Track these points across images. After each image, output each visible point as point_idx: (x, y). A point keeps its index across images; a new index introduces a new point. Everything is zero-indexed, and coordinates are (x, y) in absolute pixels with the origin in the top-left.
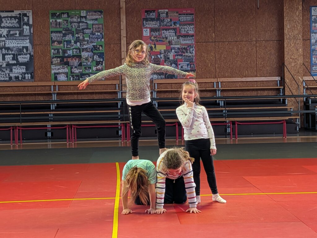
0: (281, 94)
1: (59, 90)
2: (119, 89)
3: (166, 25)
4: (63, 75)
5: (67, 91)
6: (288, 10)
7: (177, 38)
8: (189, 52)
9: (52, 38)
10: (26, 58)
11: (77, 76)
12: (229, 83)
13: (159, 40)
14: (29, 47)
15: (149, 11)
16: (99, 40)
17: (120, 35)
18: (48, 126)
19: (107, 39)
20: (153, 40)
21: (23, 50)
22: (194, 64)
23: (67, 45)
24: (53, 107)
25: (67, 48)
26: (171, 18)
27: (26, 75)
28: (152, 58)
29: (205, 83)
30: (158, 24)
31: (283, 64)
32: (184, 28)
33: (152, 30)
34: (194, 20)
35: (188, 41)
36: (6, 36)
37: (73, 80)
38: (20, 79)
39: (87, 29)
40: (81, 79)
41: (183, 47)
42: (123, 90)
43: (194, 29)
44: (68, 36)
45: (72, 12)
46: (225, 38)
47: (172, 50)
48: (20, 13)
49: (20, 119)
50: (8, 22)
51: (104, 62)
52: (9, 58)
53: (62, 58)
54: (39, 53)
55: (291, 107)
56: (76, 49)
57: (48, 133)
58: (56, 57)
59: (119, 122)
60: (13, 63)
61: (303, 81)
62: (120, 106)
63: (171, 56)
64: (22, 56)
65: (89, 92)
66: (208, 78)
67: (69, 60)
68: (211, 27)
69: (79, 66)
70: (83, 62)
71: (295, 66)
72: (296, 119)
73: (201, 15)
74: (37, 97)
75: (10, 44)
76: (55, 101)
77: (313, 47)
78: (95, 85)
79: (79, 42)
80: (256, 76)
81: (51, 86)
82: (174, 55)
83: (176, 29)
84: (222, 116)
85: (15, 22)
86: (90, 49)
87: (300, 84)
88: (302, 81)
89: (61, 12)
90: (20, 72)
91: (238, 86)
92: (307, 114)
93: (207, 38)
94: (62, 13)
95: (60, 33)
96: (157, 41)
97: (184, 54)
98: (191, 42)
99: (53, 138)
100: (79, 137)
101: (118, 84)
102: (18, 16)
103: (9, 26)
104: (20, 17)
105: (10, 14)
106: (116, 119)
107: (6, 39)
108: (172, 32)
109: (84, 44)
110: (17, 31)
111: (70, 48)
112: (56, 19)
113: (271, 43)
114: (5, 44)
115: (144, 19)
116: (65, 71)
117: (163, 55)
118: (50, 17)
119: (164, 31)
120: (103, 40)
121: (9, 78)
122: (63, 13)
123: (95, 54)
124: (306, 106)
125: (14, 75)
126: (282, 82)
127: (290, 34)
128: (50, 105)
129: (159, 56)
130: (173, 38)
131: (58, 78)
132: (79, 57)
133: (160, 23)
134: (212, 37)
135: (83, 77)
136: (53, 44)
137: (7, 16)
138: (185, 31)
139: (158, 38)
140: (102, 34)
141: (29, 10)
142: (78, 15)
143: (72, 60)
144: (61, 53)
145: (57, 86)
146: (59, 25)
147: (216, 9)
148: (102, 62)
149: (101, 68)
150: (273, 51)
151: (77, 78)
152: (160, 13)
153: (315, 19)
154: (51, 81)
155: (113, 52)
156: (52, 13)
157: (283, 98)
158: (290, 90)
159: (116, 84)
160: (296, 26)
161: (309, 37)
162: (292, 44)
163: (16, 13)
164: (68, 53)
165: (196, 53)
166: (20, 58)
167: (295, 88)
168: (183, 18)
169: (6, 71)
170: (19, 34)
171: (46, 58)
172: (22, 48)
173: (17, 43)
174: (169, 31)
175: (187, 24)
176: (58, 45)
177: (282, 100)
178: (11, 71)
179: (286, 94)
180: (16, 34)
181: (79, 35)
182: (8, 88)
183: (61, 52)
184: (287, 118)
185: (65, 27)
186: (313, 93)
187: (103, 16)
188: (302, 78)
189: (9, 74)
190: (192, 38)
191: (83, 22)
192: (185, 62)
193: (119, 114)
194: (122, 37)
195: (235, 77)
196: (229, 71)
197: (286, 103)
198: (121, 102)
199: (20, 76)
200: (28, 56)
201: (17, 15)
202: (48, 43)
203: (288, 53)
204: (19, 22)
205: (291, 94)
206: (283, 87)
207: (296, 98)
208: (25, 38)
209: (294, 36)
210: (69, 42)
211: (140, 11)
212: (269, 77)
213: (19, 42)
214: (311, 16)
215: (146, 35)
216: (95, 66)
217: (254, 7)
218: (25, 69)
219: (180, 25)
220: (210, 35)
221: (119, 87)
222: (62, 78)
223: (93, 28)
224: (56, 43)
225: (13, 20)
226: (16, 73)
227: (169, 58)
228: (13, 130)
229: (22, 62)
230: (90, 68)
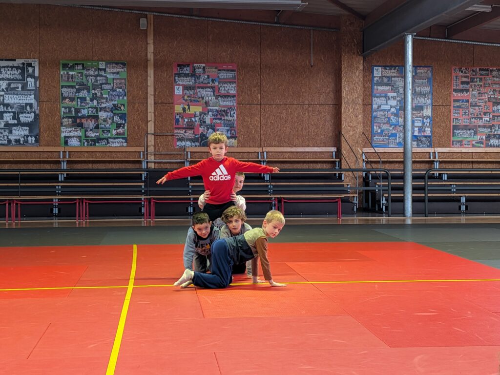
0: (337, 168)
1: (69, 157)
2: (144, 157)
3: (202, 83)
4: (75, 139)
5: (79, 158)
6: (346, 70)
7: (216, 98)
8: (229, 115)
9: (62, 94)
10: (29, 117)
11: (92, 140)
12: (276, 153)
13: (194, 100)
14: (33, 104)
15: (182, 65)
16: (121, 97)
17: (147, 93)
18: (54, 201)
19: (131, 97)
20: (186, 100)
21: (26, 107)
22: (234, 130)
23: (81, 103)
24: (61, 178)
25: (80, 106)
26: (209, 74)
27: (30, 138)
28: (184, 121)
29: (248, 152)
30: (193, 81)
31: (340, 132)
32: (224, 87)
33: (186, 88)
34: (237, 78)
35: (229, 103)
36: (5, 90)
37: (87, 145)
38: (22, 142)
39: (106, 84)
40: (97, 144)
41: (223, 109)
42: (149, 158)
43: (235, 88)
44: (82, 92)
45: (88, 64)
46: (273, 100)
47: (209, 112)
48: (24, 62)
49: (18, 192)
50: (8, 72)
51: (126, 124)
52: (8, 117)
53: (75, 118)
54: (46, 112)
55: (348, 183)
56: (92, 108)
57: (54, 209)
58: (67, 117)
59: (143, 197)
60: (13, 123)
61: (363, 152)
62: (145, 178)
63: (208, 119)
64: (24, 115)
65: (107, 161)
66: (251, 147)
67: (83, 121)
68: (255, 87)
69: (95, 128)
70: (101, 124)
71: (353, 135)
72: (354, 197)
73: (244, 72)
74: (42, 165)
75: (10, 99)
76: (64, 170)
77: (375, 114)
78: (115, 152)
79: (96, 99)
80: (308, 146)
81: (60, 152)
82: (211, 119)
83: (214, 87)
84: (266, 192)
85: (16, 73)
86: (109, 108)
87: (359, 156)
88: (361, 153)
89: (74, 63)
90: (21, 135)
91: (287, 157)
92: (367, 192)
93: (251, 99)
94: (76, 64)
95: (72, 88)
96: (191, 101)
97: (223, 118)
98: (232, 104)
99: (60, 215)
100: (92, 215)
101: (143, 152)
102: (21, 66)
103: (9, 77)
104: (23, 68)
105: (10, 63)
106: (140, 193)
107: (6, 94)
108: (209, 91)
109: (102, 103)
110: (20, 84)
111: (85, 106)
112: (68, 71)
113: (327, 107)
114: (3, 99)
115: (175, 74)
116: (78, 134)
117: (198, 118)
118: (61, 68)
119: (200, 90)
120: (125, 98)
121: (8, 141)
122: (78, 64)
123: (115, 114)
124: (366, 181)
125: (14, 138)
126: (339, 153)
127: (348, 97)
128: (58, 175)
129: (193, 119)
130: (210, 98)
131: (69, 143)
132: (96, 118)
133: (195, 80)
134: (257, 98)
135: (100, 141)
136: (64, 101)
137: (7, 65)
138: (225, 90)
139: (193, 98)
140: (125, 91)
141: (34, 58)
142: (95, 68)
143: (87, 121)
144: (73, 112)
145: (67, 153)
146: (72, 78)
147: (263, 65)
148: (124, 124)
149: (122, 132)
150: (328, 117)
151: (93, 143)
152: (196, 68)
153: (377, 81)
154: (59, 146)
155: (138, 113)
156: (63, 64)
157: (339, 172)
158: (348, 163)
159: (140, 152)
160: (355, 88)
161: (370, 101)
162: (350, 109)
163: (19, 62)
164: (81, 112)
165: (237, 117)
166: (22, 117)
167: (353, 160)
168: (223, 75)
169: (4, 133)
170: (21, 88)
171: (54, 118)
172: (24, 105)
173: (18, 99)
174: (207, 90)
175: (228, 82)
176: (70, 103)
177: (337, 175)
178: (11, 132)
179: (342, 168)
180: (18, 88)
181: (96, 92)
182: (6, 153)
183: (73, 110)
184: (343, 196)
185: (79, 80)
186: (373, 167)
187: (125, 69)
188: (362, 150)
189: (8, 137)
190: (233, 99)
191: (101, 76)
192: (224, 127)
193: (143, 187)
194: (149, 95)
195: (284, 147)
196: (276, 139)
197: (343, 179)
198: (145, 173)
199: (22, 139)
200: (33, 115)
201: (19, 65)
202: (57, 100)
203: (346, 120)
204: (22, 74)
205: (348, 168)
206: (339, 160)
207: (354, 173)
208: (29, 93)
209: (353, 100)
210: (83, 99)
211: (171, 65)
212: (323, 147)
213: (22, 98)
214: (373, 77)
215: (178, 94)
216: (115, 130)
217: (307, 65)
218: (28, 131)
219: (219, 83)
220: (255, 96)
221: (144, 155)
222: (74, 142)
223: (113, 83)
224: (67, 100)
225: (14, 70)
226: (17, 136)
227: (205, 122)
228: (10, 204)
229: (25, 122)
230: (109, 131)
